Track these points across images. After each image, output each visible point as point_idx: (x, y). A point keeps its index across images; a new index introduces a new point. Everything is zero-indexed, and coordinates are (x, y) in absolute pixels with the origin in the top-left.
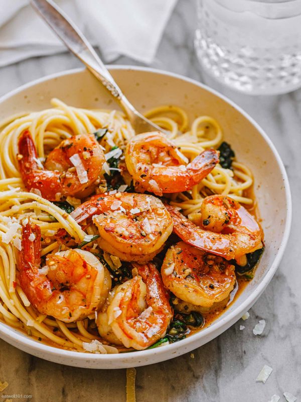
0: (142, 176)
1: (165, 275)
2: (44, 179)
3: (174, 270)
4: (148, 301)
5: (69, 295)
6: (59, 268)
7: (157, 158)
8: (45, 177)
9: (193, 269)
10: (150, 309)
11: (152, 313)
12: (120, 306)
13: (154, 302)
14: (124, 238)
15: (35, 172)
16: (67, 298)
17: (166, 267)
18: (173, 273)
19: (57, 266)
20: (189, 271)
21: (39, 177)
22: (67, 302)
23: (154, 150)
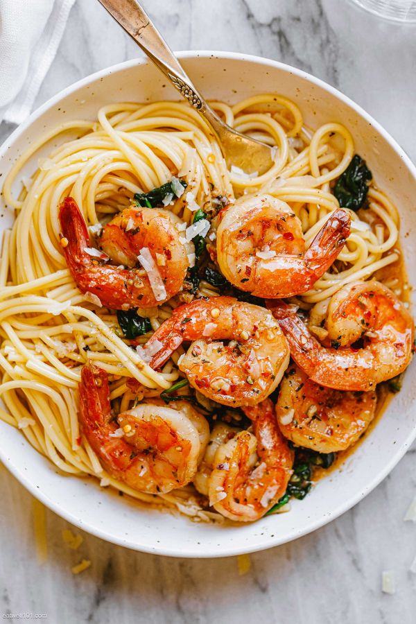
0: (243, 281)
1: (282, 425)
2: (103, 283)
3: (293, 419)
4: (261, 454)
5: (154, 465)
6: (138, 434)
7: (262, 240)
8: (104, 281)
9: (319, 404)
10: (263, 465)
11: (267, 472)
12: (224, 485)
13: (269, 457)
14: (224, 393)
15: (90, 272)
16: (151, 468)
17: (283, 414)
18: (292, 422)
19: (134, 431)
20: (313, 410)
21: (96, 280)
22: (152, 473)
23: (256, 230)
